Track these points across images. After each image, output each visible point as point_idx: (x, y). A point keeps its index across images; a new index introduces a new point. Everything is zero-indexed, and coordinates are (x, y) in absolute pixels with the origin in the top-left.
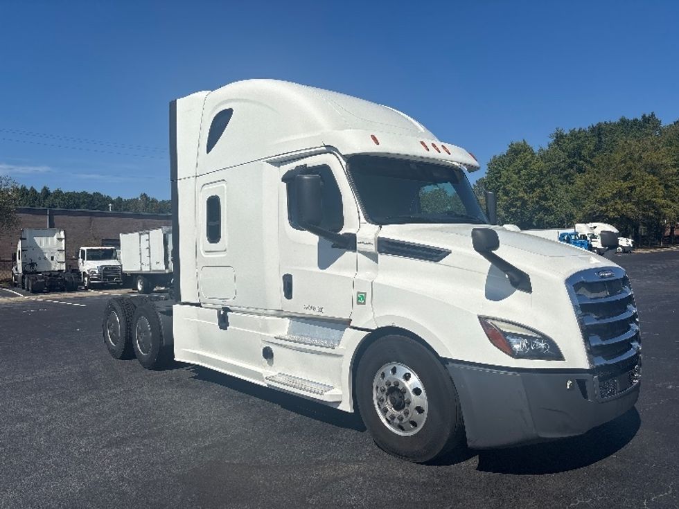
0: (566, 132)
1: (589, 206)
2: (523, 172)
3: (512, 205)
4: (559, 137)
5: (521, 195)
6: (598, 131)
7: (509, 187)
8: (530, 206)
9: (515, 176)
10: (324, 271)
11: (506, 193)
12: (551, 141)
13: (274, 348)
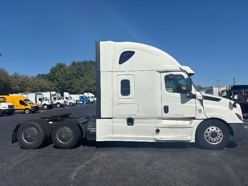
0: (76, 62)
1: (86, 88)
2: (64, 74)
3: (60, 85)
4: (74, 64)
5: (63, 82)
6: (85, 63)
7: (59, 78)
8: (66, 86)
9: (61, 75)
10: (184, 104)
11: (58, 81)
12: (71, 64)
13: (159, 129)
